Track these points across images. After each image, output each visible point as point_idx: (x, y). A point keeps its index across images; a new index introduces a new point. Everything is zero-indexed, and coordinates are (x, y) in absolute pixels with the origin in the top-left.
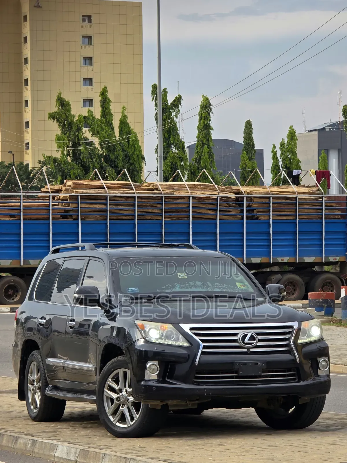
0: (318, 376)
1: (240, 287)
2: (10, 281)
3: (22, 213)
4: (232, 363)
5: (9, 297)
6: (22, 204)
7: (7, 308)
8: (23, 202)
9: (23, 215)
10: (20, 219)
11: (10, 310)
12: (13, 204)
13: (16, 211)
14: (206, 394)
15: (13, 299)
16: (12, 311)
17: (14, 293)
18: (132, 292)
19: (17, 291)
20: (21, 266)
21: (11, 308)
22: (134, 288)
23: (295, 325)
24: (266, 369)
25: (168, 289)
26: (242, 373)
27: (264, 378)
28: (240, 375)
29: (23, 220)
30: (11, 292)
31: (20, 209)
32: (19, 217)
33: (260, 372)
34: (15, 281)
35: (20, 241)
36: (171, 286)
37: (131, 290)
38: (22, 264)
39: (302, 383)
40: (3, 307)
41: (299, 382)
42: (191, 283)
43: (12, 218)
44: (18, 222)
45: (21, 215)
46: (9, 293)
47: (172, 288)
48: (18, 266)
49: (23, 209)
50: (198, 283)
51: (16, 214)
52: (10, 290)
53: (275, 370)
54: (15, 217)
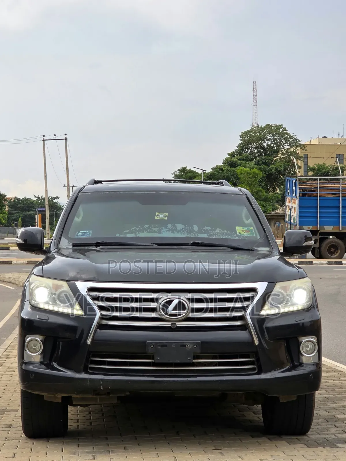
0: (301, 364)
1: (240, 233)
2: (332, 242)
3: (341, 191)
4: (143, 344)
5: (332, 253)
6: (341, 185)
7: (325, 262)
8: (342, 184)
9: (342, 193)
10: (340, 197)
11: (327, 263)
12: (335, 185)
13: (337, 191)
14: (102, 388)
15: (335, 255)
16: (329, 263)
17: (335, 251)
18: (82, 236)
19: (338, 249)
20: (340, 231)
21: (328, 261)
22: (86, 232)
23: (261, 287)
24: (201, 353)
25: (132, 233)
26: (159, 358)
27: (197, 366)
28: (156, 361)
29: (342, 197)
30: (333, 250)
31: (340, 189)
32: (339, 194)
33: (189, 358)
34: (335, 242)
35: (340, 212)
36: (138, 229)
37: (81, 234)
38: (341, 229)
39: (263, 376)
40: (322, 260)
41: (259, 373)
42: (169, 226)
43: (334, 196)
44: (338, 198)
45: (340, 193)
46: (331, 250)
47: (138, 232)
48: (339, 231)
49: (342, 189)
50: (180, 226)
51: (337, 192)
52: (332, 248)
53: (220, 356)
54: (336, 195)
